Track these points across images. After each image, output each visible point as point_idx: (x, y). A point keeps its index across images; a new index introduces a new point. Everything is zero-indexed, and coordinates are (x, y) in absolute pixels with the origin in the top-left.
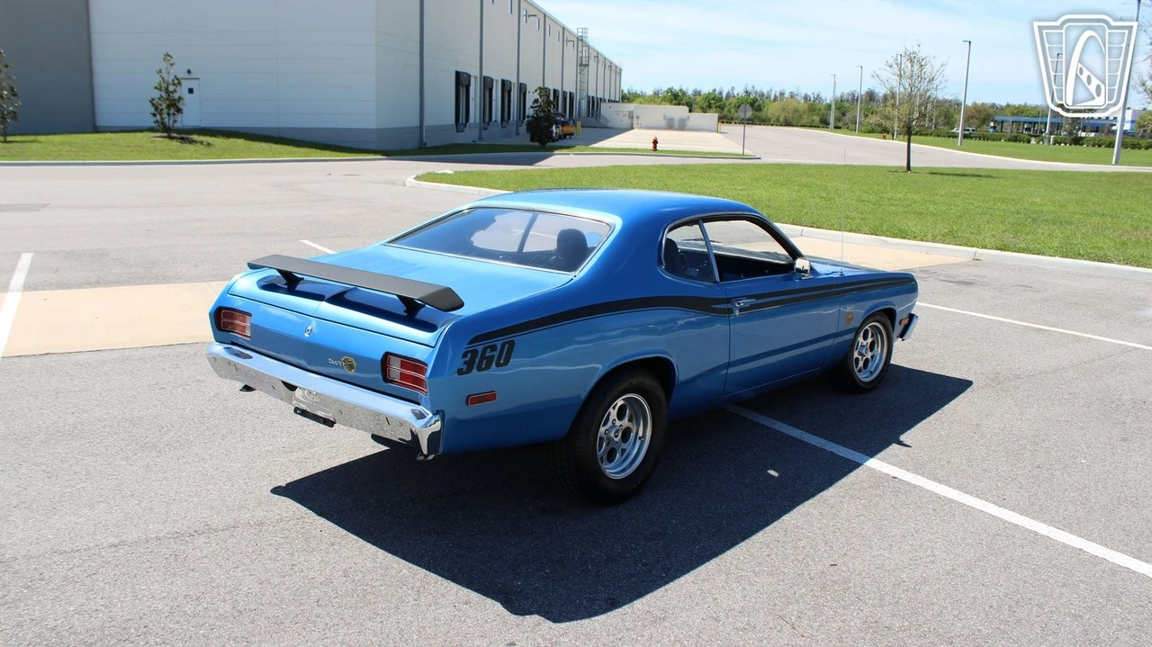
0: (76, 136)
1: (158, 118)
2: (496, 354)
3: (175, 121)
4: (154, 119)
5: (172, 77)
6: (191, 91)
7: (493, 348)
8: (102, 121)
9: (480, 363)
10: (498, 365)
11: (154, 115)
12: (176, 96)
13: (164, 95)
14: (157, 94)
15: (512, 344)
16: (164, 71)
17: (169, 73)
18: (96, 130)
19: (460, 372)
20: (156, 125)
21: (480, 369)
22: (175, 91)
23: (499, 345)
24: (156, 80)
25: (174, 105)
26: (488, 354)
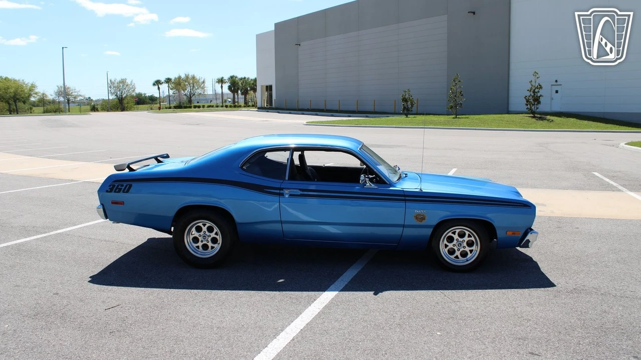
0: (489, 116)
1: (529, 106)
2: (123, 188)
3: (537, 108)
4: (527, 107)
5: (537, 84)
6: (557, 92)
7: (122, 186)
8: (512, 108)
9: (116, 190)
10: (124, 192)
11: (527, 105)
12: (539, 95)
13: (532, 94)
14: (528, 94)
15: (131, 186)
16: (533, 81)
17: (536, 82)
18: (508, 112)
19: (107, 191)
20: (527, 110)
21: (115, 192)
22: (539, 92)
23: (125, 185)
24: (529, 87)
25: (537, 100)
26: (120, 187)
